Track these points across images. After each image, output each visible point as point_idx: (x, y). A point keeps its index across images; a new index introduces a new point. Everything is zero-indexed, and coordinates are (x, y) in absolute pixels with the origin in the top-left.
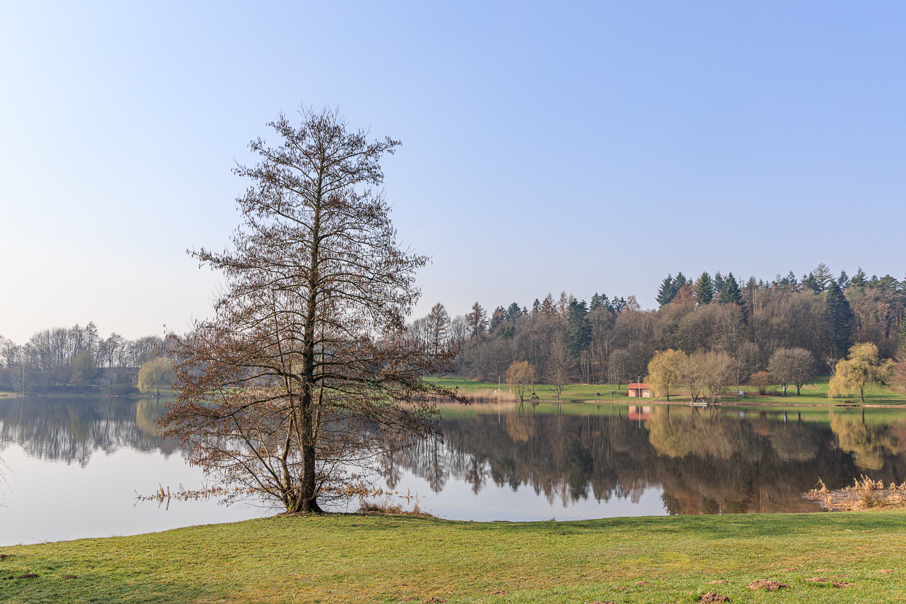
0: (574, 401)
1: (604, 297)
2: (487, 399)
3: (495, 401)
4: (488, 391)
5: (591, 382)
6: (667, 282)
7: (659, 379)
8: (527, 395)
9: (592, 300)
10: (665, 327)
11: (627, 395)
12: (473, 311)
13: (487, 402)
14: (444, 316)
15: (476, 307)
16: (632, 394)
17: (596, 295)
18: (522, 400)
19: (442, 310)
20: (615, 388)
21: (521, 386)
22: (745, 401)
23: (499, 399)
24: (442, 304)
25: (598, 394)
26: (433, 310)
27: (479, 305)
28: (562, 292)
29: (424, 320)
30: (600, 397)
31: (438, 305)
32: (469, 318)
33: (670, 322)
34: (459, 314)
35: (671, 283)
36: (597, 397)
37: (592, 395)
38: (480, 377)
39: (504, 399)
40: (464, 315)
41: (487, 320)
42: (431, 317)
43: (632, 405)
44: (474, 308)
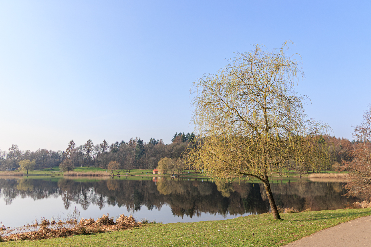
0: (132, 175)
1: (154, 139)
2: (99, 175)
3: (102, 175)
4: (101, 172)
5: (143, 169)
6: (176, 135)
7: (161, 168)
8: (116, 174)
9: (150, 140)
10: (169, 150)
11: (152, 173)
12: (103, 143)
13: (99, 176)
14: (92, 144)
15: (105, 141)
16: (154, 173)
17: (151, 139)
18: (114, 175)
19: (91, 142)
20: (150, 171)
21: (113, 170)
22: (189, 175)
23: (104, 175)
24: (91, 140)
25: (143, 173)
26: (88, 142)
27: (106, 140)
28: (136, 137)
29: (84, 146)
30: (143, 174)
31: (90, 140)
32: (101, 145)
33: (171, 148)
34: (98, 144)
35: (177, 135)
36: (142, 174)
37: (140, 173)
38: (103, 167)
39: (106, 175)
40: (100, 144)
41: (108, 146)
42: (87, 145)
43: (154, 176)
44: (103, 142)
